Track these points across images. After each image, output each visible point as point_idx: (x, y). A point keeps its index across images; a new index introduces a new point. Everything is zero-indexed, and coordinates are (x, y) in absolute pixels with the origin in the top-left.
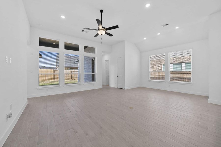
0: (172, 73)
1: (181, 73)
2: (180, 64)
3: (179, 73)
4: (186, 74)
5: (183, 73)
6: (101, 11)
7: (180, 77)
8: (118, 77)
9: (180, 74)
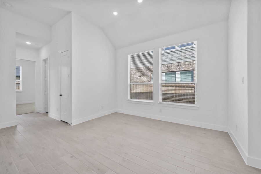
0: (163, 86)
1: (176, 86)
2: (174, 73)
3: (173, 86)
4: (182, 88)
5: (179, 86)
7: (175, 93)
8: (61, 95)
9: (174, 88)
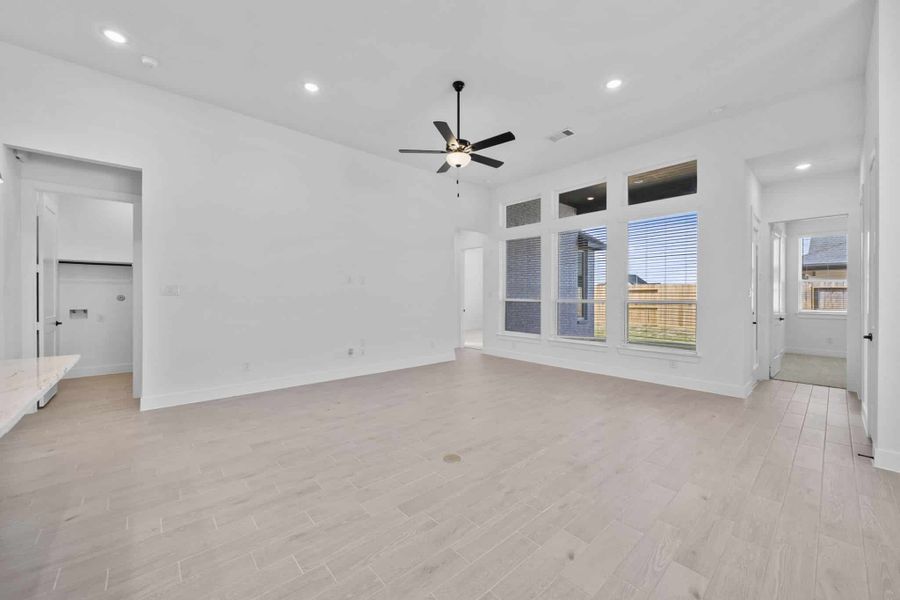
6: (458, 86)
